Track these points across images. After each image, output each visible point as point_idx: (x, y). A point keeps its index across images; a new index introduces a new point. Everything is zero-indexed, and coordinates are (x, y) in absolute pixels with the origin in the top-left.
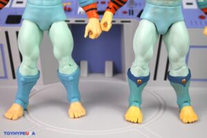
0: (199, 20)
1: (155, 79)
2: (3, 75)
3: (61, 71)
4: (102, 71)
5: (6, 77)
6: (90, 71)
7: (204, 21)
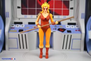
0: (75, 31)
1: (63, 49)
2: (17, 47)
7: (77, 32)
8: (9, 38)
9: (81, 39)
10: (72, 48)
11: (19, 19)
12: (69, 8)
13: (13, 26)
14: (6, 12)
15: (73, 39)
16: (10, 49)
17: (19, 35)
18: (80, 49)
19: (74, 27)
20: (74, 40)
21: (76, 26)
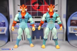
0: (59, 27)
1: (50, 40)
3: (28, 38)
4: (39, 38)
8: (12, 33)
9: (63, 33)
14: (10, 15)
16: (13, 41)
18: (63, 40)
20: (58, 34)
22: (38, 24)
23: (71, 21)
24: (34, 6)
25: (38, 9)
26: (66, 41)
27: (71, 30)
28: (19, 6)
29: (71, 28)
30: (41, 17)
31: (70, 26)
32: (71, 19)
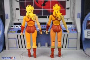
0: (72, 31)
2: (16, 47)
4: (45, 46)
5: (17, 48)
6: (41, 46)
7: (73, 31)
8: (8, 39)
9: (77, 38)
10: (69, 47)
11: (18, 20)
12: (65, 8)
13: (13, 27)
14: (6, 14)
15: (69, 38)
16: (10, 49)
17: (17, 35)
18: (76, 48)
19: (70, 27)
21: (72, 25)
22: (43, 26)
23: (87, 23)
24: (37, 2)
25: (43, 6)
26: (81, 50)
27: (87, 34)
28: (18, 1)
29: (88, 32)
30: (48, 16)
31: (87, 28)
32: (88, 20)
